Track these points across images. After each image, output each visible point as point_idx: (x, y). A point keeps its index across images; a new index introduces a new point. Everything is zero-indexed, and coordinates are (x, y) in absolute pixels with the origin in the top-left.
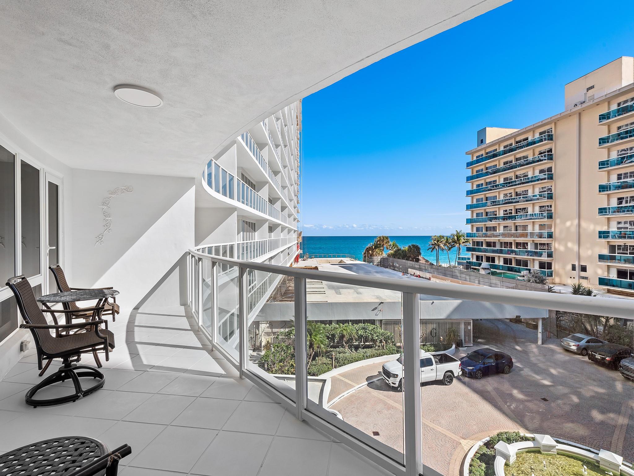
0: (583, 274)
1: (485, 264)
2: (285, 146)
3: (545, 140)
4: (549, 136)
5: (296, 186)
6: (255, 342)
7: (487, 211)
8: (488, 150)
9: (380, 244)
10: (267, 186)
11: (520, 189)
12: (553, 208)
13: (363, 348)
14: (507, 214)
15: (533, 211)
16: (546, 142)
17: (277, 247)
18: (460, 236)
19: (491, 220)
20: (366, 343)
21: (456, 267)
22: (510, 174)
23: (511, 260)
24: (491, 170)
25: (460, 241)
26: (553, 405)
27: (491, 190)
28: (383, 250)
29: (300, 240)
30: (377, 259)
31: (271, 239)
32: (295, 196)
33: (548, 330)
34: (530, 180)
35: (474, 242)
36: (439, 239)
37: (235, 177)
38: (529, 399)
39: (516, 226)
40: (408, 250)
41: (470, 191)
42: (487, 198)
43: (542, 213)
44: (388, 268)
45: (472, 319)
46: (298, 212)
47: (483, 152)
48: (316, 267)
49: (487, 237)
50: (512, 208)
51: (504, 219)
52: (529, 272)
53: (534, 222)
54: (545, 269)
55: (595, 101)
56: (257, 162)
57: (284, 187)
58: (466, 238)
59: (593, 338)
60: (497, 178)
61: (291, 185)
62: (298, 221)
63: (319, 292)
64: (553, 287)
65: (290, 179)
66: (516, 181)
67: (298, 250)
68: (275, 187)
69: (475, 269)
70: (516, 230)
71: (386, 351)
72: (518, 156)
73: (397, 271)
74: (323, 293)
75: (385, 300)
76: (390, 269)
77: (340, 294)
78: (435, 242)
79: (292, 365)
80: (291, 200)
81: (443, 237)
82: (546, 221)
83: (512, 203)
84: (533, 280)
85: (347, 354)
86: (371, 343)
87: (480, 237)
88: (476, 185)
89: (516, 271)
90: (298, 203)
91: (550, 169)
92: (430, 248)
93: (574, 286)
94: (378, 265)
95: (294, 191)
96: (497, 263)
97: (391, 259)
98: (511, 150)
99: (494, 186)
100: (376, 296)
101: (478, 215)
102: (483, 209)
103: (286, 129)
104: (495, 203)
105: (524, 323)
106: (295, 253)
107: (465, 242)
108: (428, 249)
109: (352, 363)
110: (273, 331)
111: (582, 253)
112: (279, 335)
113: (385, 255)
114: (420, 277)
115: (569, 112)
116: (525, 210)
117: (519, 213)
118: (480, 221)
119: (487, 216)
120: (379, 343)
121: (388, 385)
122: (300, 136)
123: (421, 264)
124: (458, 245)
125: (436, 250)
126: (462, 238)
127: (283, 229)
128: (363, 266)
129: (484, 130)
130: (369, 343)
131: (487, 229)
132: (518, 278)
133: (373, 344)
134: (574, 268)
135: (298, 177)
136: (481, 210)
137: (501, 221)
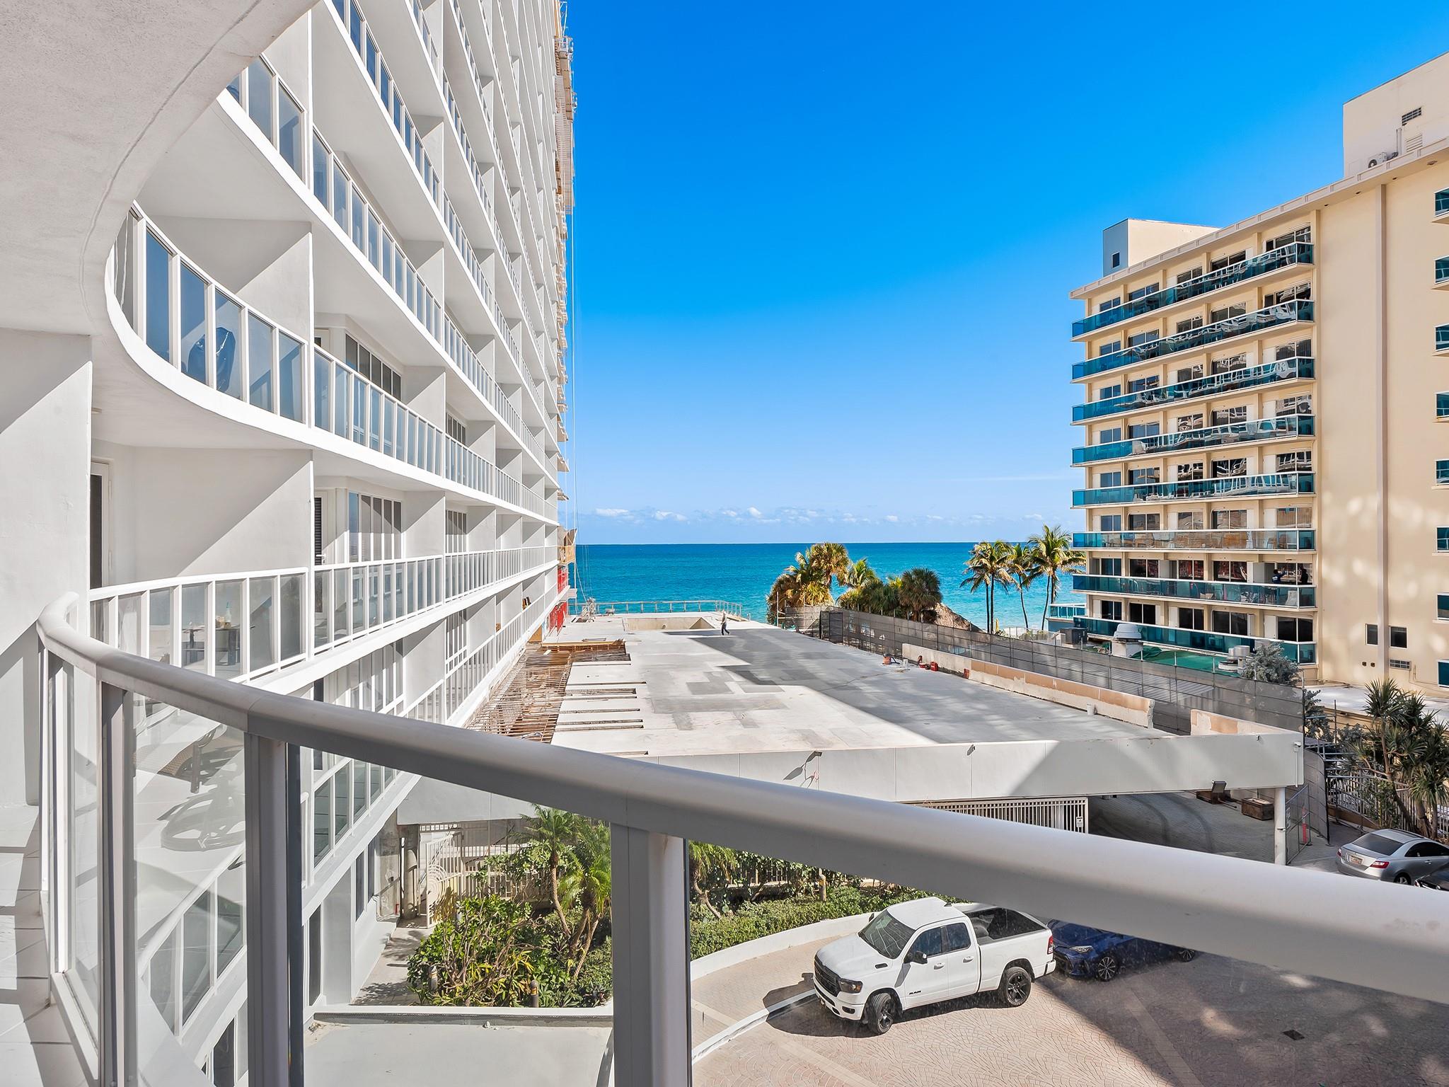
0: (1397, 653)
1: (1126, 627)
2: (513, 256)
3: (1292, 261)
4: (1302, 248)
5: (553, 387)
6: (406, 894)
7: (1133, 467)
8: (1133, 287)
9: (818, 569)
10: (440, 383)
11: (1223, 403)
12: (1314, 463)
13: (758, 900)
14: (1188, 477)
15: (1261, 470)
16: (1295, 265)
17: (484, 580)
18: (1055, 544)
19: (1144, 493)
20: (768, 884)
21: (1044, 637)
22: (1196, 359)
23: (1199, 614)
24: (1144, 347)
25: (1056, 558)
26: (1315, 1048)
27: (1142, 405)
28: (829, 586)
29: (570, 556)
30: (811, 614)
31: (463, 553)
32: (551, 415)
33: (1304, 823)
34: (1252, 377)
35: (1094, 562)
36: (996, 553)
37: (309, 347)
38: (1252, 1033)
39: (1215, 514)
40: (903, 588)
41: (1084, 407)
42: (1131, 429)
43: (1285, 476)
44: (842, 642)
45: (1089, 797)
46: (561, 468)
47: (1119, 293)
48: (619, 641)
49: (1130, 546)
50: (1202, 459)
51: (1180, 491)
52: (1251, 651)
53: (1262, 500)
54: (1296, 641)
55: (1426, 153)
56: (402, 305)
57: (506, 388)
58: (1071, 549)
59: (1426, 840)
60: (1158, 371)
61: (537, 382)
62: (562, 497)
63: (622, 722)
64: (1315, 695)
65: (530, 361)
66: (1212, 380)
67: (560, 589)
68: (474, 388)
69: (1100, 642)
70: (1215, 526)
71: (829, 906)
72: (1218, 306)
73: (871, 650)
74: (635, 727)
75: (830, 744)
76: (849, 644)
77: (690, 727)
78: (984, 561)
79: (522, 967)
80: (534, 430)
81: (1007, 546)
82: (1294, 498)
83: (1201, 444)
84: (1261, 673)
85: (705, 921)
86: (783, 883)
87: (1112, 545)
88: (1099, 391)
89: (1213, 647)
90: (561, 438)
91: (1305, 347)
92: (969, 580)
93: (1372, 689)
94: (812, 632)
95: (548, 400)
96: (1160, 623)
97: (852, 614)
98: (1198, 289)
99: (1150, 392)
100: (799, 731)
101: (1105, 479)
102: (1120, 462)
103: (513, 202)
104: (1156, 445)
105: (1235, 801)
106: (550, 596)
107: (1070, 561)
108: (963, 584)
109: (720, 949)
110: (467, 856)
111: (1396, 594)
112: (485, 868)
113: (833, 602)
114: (937, 669)
115: (1355, 182)
116: (1238, 467)
117: (1223, 476)
118: (1113, 497)
119: (1131, 483)
120: (808, 881)
121: (831, 1016)
122: (569, 226)
123: (940, 629)
124: (1049, 569)
125: (987, 585)
126: (1061, 549)
127: (505, 521)
128: (766, 637)
129: (1121, 228)
130: (777, 883)
131: (1132, 521)
132: (1221, 666)
133: (788, 886)
134: (1372, 637)
135: (559, 356)
136: (1114, 465)
137: (1170, 499)
